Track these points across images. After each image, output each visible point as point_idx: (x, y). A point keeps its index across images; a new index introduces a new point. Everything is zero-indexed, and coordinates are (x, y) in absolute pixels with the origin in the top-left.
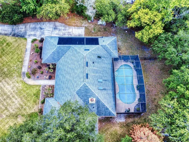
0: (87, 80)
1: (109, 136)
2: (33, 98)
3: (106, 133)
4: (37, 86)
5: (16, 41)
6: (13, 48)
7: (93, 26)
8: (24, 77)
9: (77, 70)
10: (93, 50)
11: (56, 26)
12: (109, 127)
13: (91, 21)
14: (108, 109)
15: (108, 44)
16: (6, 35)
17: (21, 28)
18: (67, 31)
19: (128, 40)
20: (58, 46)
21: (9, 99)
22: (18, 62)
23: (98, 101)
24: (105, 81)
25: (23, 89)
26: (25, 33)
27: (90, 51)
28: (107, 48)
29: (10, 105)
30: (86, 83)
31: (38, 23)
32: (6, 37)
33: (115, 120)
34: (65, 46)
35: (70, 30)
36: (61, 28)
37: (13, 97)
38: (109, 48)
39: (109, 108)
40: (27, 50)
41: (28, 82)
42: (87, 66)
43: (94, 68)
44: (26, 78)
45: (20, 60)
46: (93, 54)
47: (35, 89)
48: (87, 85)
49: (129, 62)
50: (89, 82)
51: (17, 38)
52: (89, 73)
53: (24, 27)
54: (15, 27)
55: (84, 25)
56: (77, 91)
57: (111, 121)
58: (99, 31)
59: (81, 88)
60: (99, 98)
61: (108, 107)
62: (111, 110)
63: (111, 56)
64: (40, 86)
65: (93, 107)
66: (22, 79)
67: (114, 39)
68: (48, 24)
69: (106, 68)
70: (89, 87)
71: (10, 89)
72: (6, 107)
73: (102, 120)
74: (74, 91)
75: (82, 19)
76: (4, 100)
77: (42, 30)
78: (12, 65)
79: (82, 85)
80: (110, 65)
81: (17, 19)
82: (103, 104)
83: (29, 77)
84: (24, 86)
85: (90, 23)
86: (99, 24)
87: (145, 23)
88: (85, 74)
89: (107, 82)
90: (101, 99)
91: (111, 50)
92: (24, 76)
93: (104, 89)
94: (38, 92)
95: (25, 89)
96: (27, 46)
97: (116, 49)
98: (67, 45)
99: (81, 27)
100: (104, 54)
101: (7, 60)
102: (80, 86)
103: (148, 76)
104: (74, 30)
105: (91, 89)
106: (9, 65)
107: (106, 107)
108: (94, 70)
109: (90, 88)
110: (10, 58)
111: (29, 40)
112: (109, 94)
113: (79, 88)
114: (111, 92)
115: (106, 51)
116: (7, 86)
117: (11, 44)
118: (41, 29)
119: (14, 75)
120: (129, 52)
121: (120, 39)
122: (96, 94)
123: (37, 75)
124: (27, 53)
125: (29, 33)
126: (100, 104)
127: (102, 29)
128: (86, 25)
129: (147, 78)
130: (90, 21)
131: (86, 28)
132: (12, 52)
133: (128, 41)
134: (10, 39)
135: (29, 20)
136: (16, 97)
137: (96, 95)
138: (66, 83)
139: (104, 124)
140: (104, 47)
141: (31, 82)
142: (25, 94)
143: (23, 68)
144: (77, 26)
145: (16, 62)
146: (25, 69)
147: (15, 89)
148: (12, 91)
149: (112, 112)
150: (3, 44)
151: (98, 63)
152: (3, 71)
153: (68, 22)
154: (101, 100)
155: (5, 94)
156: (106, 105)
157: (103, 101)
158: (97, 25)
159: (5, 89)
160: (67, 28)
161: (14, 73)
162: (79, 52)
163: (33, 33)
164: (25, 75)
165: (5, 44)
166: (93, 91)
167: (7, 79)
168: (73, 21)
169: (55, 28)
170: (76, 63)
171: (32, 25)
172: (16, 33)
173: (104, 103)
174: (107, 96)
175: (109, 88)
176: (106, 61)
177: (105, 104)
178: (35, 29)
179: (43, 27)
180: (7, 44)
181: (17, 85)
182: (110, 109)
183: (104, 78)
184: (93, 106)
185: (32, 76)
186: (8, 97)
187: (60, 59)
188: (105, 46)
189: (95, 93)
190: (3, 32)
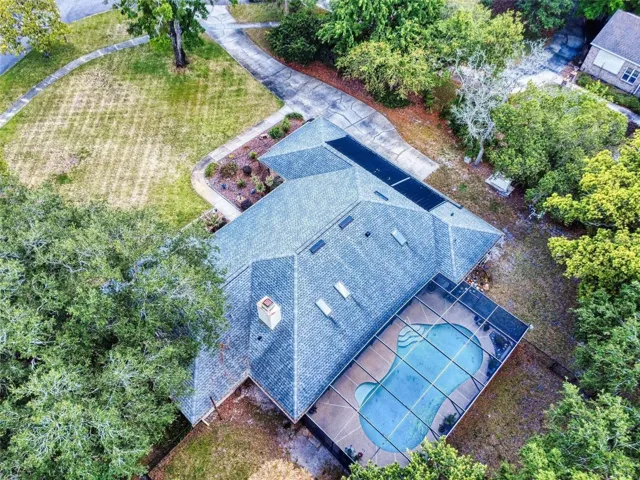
0: (306, 255)
1: (229, 468)
2: (171, 218)
3: (232, 452)
4: (204, 202)
5: (260, 95)
6: (240, 104)
7: (466, 176)
8: (199, 167)
9: (310, 218)
10: (397, 209)
11: (371, 121)
12: (255, 444)
13: (473, 161)
14: (290, 377)
15: (457, 230)
16: (254, 74)
17: (295, 80)
18: (388, 146)
19: (544, 279)
20: (325, 145)
21: (130, 183)
22: (220, 134)
23: (284, 332)
24: (358, 304)
25: (173, 186)
26: (294, 93)
27: (388, 203)
28: (446, 235)
29: (118, 197)
30: (296, 258)
31: (340, 92)
32: (251, 78)
33: (291, 444)
34: (340, 154)
35: (397, 150)
36: (379, 130)
37: (141, 186)
38: (451, 240)
39: (296, 378)
40: (262, 125)
41: (197, 183)
42: (342, 227)
43: (358, 249)
44: (203, 171)
45: (229, 133)
46: (387, 215)
47: (193, 205)
48: (295, 267)
49: (487, 336)
50: (310, 264)
51: (267, 91)
52: (329, 244)
53: (302, 82)
54: (286, 71)
55: (443, 160)
56: (259, 259)
57: (276, 434)
58: (473, 199)
59: (275, 259)
60: (296, 326)
61: (295, 373)
62: (295, 389)
63: (439, 264)
64: (209, 206)
65: (260, 338)
66: (191, 168)
67: (491, 232)
68: (359, 107)
69: (393, 278)
70: (296, 274)
71: (152, 168)
72: (108, 193)
73: (258, 408)
74: (253, 256)
75: (452, 145)
76: (121, 178)
77: (333, 110)
78: (204, 130)
79: (283, 255)
80: (414, 284)
81: (299, 49)
82: (292, 352)
83: (208, 175)
84: (180, 184)
85: (464, 165)
86: (487, 181)
87: (600, 210)
88: (315, 237)
89: (358, 314)
90: (296, 333)
91: (452, 251)
92: (203, 165)
93: (331, 319)
94: (192, 214)
95: (176, 190)
96: (271, 117)
97: (471, 261)
98: (345, 158)
99: (430, 161)
100: (421, 243)
101: (205, 117)
102: (277, 256)
103: (519, 427)
104: (407, 154)
105: (296, 283)
106: (199, 127)
107: (292, 369)
108: (353, 251)
109: (296, 280)
110: (214, 117)
111: (287, 110)
112: (332, 344)
113: (270, 258)
114: (344, 346)
115: (437, 242)
116: (154, 160)
117: (246, 94)
118: (334, 105)
119: (188, 149)
120: (516, 309)
121: (521, 258)
122: (296, 306)
123: (228, 182)
124: (255, 129)
125: (299, 97)
126: (285, 345)
127: (484, 199)
128: (450, 165)
129: (508, 429)
130: (467, 160)
131: (443, 169)
132: (231, 108)
133: (540, 280)
134: (253, 86)
135: (325, 77)
136: (145, 191)
137: (296, 311)
138: (257, 230)
139: (250, 421)
140: (439, 228)
141: (202, 186)
142: (165, 198)
143: (216, 150)
144: (424, 151)
145: (217, 131)
146: (218, 156)
147: (161, 174)
148: (152, 174)
149: (295, 397)
150: (232, 85)
151: (382, 247)
152: (178, 130)
153: (410, 131)
154: (296, 337)
155: (134, 169)
156: (296, 362)
157: (296, 344)
158: (479, 181)
159: (145, 160)
160: (394, 141)
161: (192, 147)
162: (356, 187)
163: (307, 102)
164: (206, 166)
165: (235, 88)
166: (296, 295)
167: (168, 148)
168: (424, 137)
169: (365, 124)
170: (324, 203)
171: (322, 88)
172: (276, 82)
173: (296, 349)
174: (321, 345)
175: (348, 332)
176: (408, 264)
177: (295, 357)
178: (321, 98)
179: (343, 105)
180: (239, 90)
181: (172, 171)
182: (297, 385)
183: (359, 294)
184: (262, 334)
185: (216, 177)
186: (132, 179)
187: (301, 176)
188: (445, 226)
189: (296, 302)
190: (254, 67)
